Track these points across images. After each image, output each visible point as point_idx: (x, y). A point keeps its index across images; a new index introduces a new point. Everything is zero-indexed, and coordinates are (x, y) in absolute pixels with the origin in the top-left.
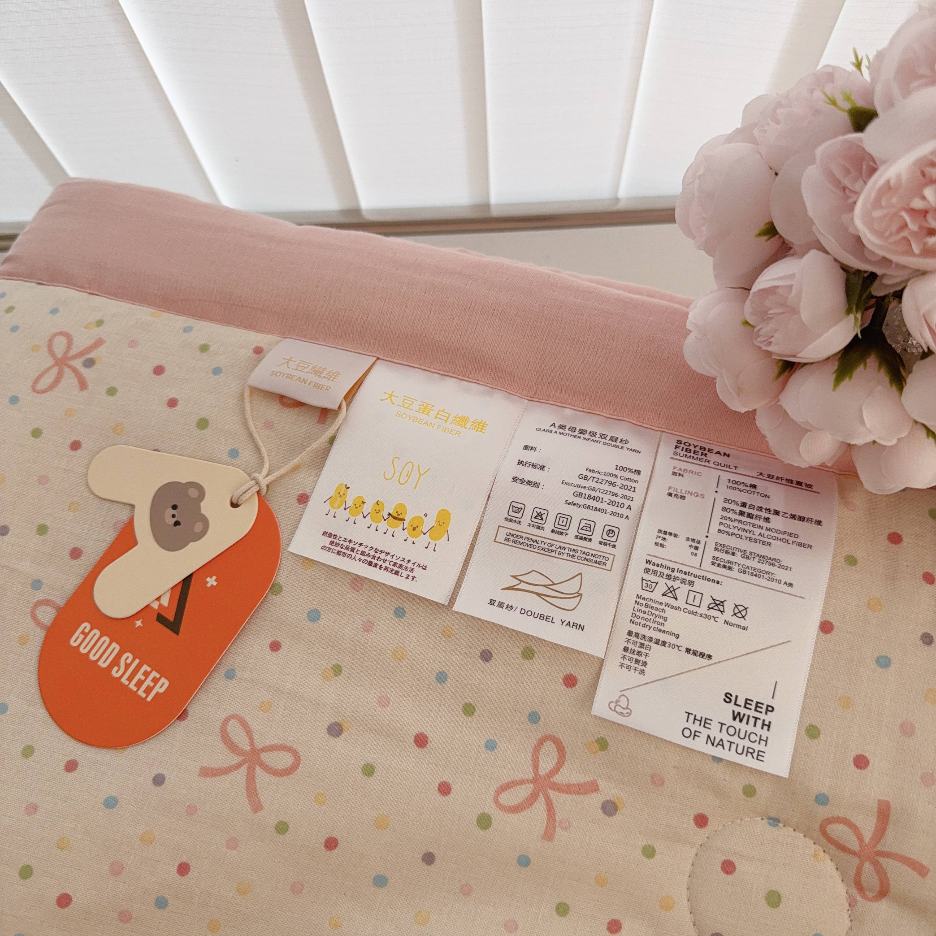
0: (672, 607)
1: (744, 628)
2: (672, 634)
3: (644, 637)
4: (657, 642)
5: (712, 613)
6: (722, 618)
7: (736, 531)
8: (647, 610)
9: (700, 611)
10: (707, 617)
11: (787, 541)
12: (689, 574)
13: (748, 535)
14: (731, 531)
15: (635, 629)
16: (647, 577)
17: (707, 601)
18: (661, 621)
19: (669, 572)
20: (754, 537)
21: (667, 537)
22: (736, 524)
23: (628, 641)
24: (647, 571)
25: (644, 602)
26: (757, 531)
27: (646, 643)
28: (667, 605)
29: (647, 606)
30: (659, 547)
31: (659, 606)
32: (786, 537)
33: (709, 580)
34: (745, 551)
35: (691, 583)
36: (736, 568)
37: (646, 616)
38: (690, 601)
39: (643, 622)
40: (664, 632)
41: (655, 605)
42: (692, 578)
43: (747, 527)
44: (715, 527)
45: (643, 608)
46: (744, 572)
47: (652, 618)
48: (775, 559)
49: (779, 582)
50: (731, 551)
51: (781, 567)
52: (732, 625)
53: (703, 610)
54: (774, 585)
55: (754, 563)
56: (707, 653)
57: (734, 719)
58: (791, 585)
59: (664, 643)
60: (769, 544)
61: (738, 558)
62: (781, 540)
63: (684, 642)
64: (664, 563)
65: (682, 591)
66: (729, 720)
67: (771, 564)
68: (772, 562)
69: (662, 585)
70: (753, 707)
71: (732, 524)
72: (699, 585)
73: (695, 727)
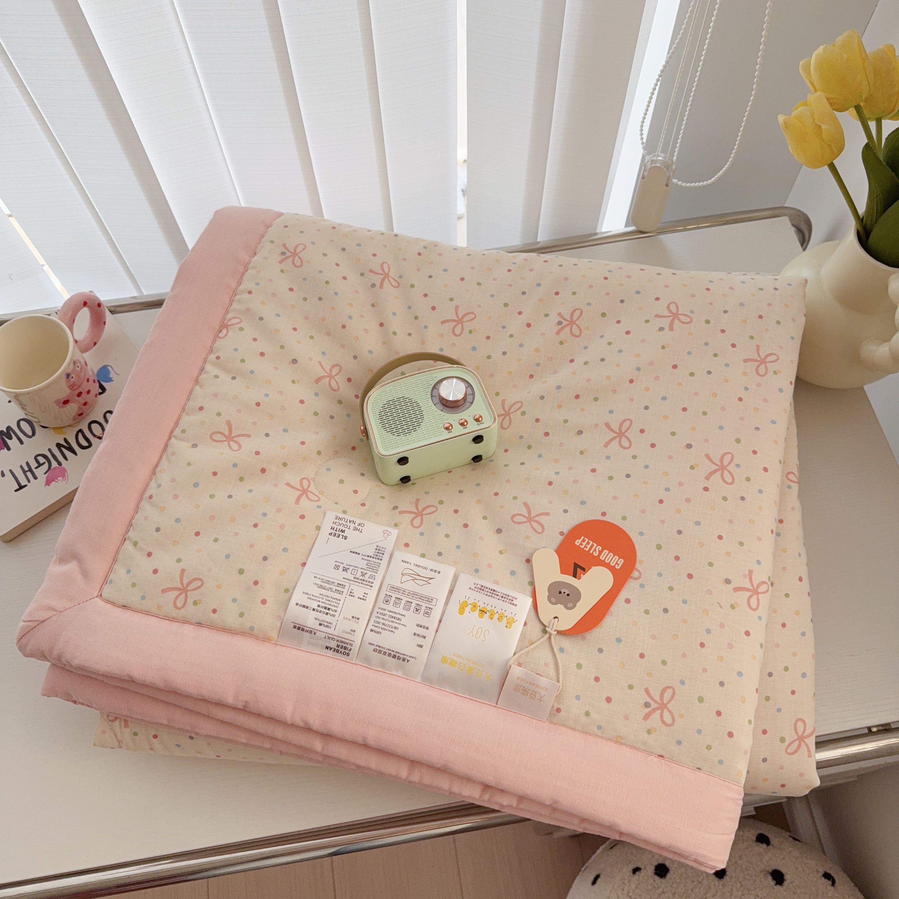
0: (363, 569)
1: (336, 561)
2: (365, 560)
3: (376, 558)
4: (371, 557)
5: (348, 567)
6: (344, 565)
7: (333, 600)
8: (374, 568)
9: (353, 568)
10: (350, 565)
11: (313, 595)
12: (355, 582)
13: (328, 599)
14: (335, 600)
15: (379, 561)
16: (372, 580)
17: (349, 571)
18: (368, 564)
19: (364, 582)
20: (326, 598)
21: (362, 597)
22: (332, 604)
23: (382, 557)
24: (372, 583)
25: (375, 571)
26: (324, 601)
27: (375, 556)
28: (365, 570)
29: (374, 569)
30: (366, 592)
31: (369, 569)
32: (312, 598)
33: (347, 579)
34: (331, 591)
35: (355, 578)
36: (336, 584)
37: (374, 566)
38: (356, 571)
39: (376, 564)
40: (368, 560)
41: (370, 569)
42: (354, 580)
43: (328, 602)
44: (341, 603)
45: (375, 568)
46: (333, 582)
47: (372, 565)
48: (319, 588)
49: (319, 578)
50: (337, 591)
51: (317, 584)
52: (341, 563)
53: (351, 568)
54: (322, 577)
55: (328, 586)
56: (352, 553)
57: (344, 531)
58: (315, 577)
59: (368, 556)
60: (320, 594)
61: (334, 588)
62: (315, 596)
63: (360, 557)
64: (365, 586)
65: (359, 575)
66: (346, 530)
67: (321, 586)
68: (321, 587)
69: (366, 578)
70: (337, 535)
71: (334, 604)
72: (351, 577)
73: (359, 527)
